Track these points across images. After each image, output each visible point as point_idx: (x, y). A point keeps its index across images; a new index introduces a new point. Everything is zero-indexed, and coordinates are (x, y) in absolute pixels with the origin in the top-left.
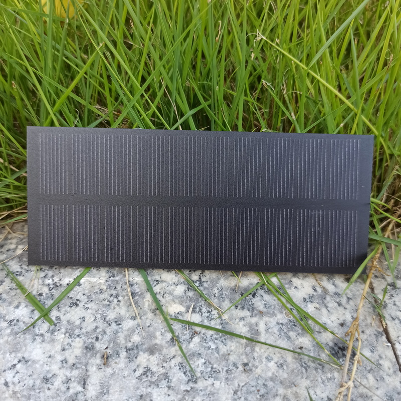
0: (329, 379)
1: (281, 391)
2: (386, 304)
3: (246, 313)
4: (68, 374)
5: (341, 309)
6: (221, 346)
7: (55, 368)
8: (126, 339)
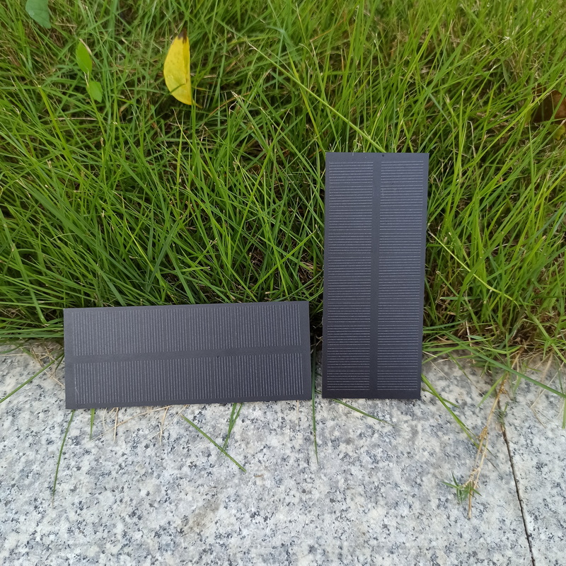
0: (463, 464)
1: (432, 470)
2: (507, 414)
3: (409, 418)
4: (297, 456)
5: (474, 416)
6: (392, 440)
7: (288, 452)
8: (330, 434)
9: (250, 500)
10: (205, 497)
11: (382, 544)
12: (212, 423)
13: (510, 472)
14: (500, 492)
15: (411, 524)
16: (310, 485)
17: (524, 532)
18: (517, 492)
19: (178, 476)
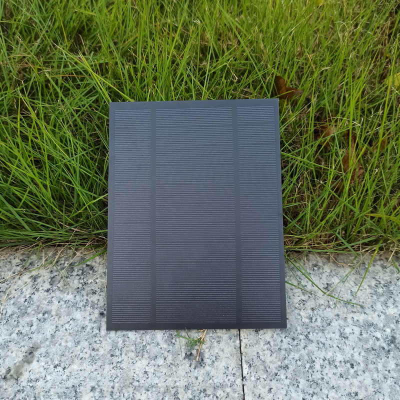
9: (55, 356)
10: (24, 354)
11: (141, 385)
12: (37, 304)
13: (237, 334)
14: (228, 348)
15: (164, 370)
16: (98, 345)
17: (241, 375)
18: (240, 347)
19: (9, 340)
